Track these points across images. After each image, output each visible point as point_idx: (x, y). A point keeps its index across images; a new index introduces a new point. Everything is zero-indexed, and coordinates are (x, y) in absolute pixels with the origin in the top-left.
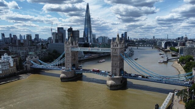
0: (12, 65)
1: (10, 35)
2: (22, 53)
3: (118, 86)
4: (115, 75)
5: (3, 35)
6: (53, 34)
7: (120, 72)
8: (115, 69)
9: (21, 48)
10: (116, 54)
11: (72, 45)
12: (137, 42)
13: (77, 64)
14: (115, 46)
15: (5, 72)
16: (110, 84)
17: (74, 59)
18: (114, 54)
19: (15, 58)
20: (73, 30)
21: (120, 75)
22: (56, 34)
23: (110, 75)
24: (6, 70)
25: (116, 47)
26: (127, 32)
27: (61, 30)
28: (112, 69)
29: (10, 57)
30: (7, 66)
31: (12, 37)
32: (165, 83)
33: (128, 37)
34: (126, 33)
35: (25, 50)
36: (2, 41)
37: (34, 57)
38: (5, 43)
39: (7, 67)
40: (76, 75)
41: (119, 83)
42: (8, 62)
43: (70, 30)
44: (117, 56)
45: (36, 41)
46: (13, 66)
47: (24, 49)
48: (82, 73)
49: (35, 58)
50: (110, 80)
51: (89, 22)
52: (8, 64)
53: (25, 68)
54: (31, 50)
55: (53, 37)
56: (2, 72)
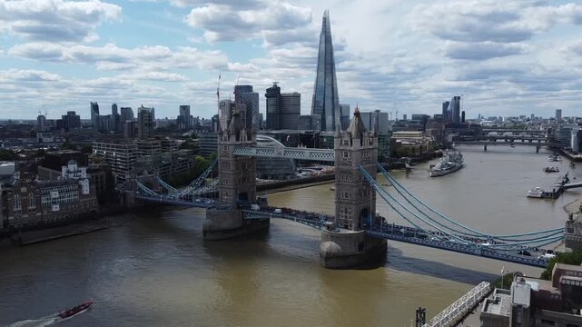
0: (86, 190)
1: (115, 107)
2: (122, 158)
3: (348, 256)
4: (346, 227)
5: (95, 107)
6: (222, 105)
7: (360, 219)
8: (346, 209)
9: (120, 147)
10: (346, 168)
11: (238, 139)
12: (494, 128)
13: (253, 192)
14: (346, 144)
15: (67, 209)
16: (325, 250)
17: (244, 180)
18: (341, 167)
19: (96, 174)
20: (282, 92)
21: (359, 227)
22: (232, 105)
23: (328, 227)
24: (70, 203)
25: (348, 148)
26: (459, 98)
27: (244, 94)
28: (338, 210)
29: (84, 170)
30: (72, 193)
31: (119, 112)
32: (482, 256)
33: (463, 113)
34: (457, 99)
35: (130, 151)
36: (92, 126)
37: (146, 172)
38: (99, 131)
39: (73, 196)
40: (248, 223)
41: (352, 249)
42: (77, 182)
43: (273, 92)
44: (349, 172)
45: (183, 126)
46: (88, 192)
47: (125, 148)
48: (269, 219)
49: (150, 173)
50: (326, 238)
51: (329, 67)
52: (77, 187)
53: (122, 200)
54: (148, 150)
55: (222, 112)
56: (61, 210)
